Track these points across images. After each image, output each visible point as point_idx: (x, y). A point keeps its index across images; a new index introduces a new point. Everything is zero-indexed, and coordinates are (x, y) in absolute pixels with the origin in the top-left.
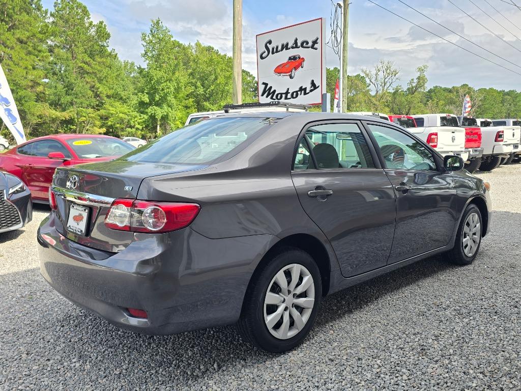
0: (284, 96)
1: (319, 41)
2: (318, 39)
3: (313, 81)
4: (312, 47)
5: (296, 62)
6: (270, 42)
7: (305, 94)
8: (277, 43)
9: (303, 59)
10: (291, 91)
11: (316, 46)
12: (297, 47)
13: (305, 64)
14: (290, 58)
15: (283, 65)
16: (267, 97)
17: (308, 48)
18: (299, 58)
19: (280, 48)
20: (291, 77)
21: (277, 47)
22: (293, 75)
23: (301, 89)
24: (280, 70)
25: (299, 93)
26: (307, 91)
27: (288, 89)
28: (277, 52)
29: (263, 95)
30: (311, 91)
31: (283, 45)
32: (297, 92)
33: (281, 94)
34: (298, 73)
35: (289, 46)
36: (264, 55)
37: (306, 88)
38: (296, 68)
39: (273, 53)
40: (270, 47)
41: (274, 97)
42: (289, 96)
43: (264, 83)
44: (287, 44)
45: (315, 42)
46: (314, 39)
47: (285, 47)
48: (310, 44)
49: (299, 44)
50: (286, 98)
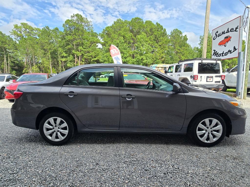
0: (221, 55)
1: (239, 27)
2: (238, 26)
3: (235, 47)
4: (235, 31)
5: (228, 39)
6: (217, 32)
7: (231, 53)
8: (220, 32)
9: (231, 37)
10: (224, 52)
11: (237, 30)
12: (228, 32)
13: (231, 39)
14: (225, 38)
15: (222, 41)
16: (215, 56)
17: (234, 31)
18: (229, 37)
19: (221, 34)
20: (225, 46)
21: (220, 34)
22: (226, 45)
23: (229, 51)
24: (220, 44)
25: (228, 53)
26: (232, 52)
27: (224, 51)
28: (220, 36)
29: (213, 55)
30: (234, 51)
31: (222, 33)
32: (227, 52)
33: (221, 54)
34: (228, 44)
35: (225, 32)
36: (215, 38)
37: (231, 50)
38: (227, 42)
39: (218, 37)
40: (217, 34)
41: (218, 56)
42: (224, 55)
43: (214, 50)
44: (224, 31)
45: (237, 28)
46: (236, 27)
47: (223, 33)
48: (234, 30)
49: (229, 30)
50: (222, 56)
